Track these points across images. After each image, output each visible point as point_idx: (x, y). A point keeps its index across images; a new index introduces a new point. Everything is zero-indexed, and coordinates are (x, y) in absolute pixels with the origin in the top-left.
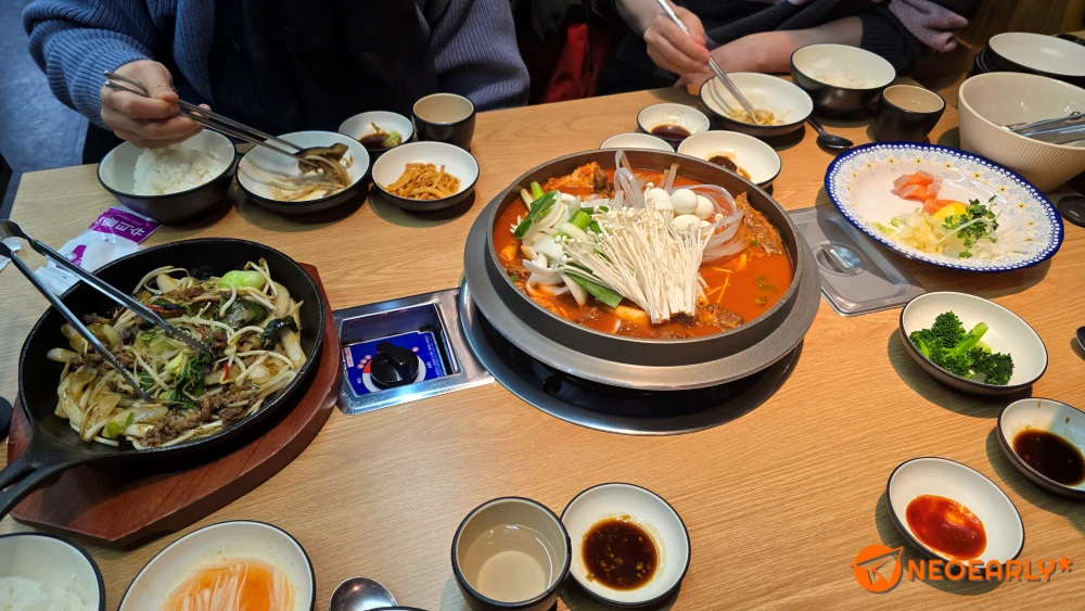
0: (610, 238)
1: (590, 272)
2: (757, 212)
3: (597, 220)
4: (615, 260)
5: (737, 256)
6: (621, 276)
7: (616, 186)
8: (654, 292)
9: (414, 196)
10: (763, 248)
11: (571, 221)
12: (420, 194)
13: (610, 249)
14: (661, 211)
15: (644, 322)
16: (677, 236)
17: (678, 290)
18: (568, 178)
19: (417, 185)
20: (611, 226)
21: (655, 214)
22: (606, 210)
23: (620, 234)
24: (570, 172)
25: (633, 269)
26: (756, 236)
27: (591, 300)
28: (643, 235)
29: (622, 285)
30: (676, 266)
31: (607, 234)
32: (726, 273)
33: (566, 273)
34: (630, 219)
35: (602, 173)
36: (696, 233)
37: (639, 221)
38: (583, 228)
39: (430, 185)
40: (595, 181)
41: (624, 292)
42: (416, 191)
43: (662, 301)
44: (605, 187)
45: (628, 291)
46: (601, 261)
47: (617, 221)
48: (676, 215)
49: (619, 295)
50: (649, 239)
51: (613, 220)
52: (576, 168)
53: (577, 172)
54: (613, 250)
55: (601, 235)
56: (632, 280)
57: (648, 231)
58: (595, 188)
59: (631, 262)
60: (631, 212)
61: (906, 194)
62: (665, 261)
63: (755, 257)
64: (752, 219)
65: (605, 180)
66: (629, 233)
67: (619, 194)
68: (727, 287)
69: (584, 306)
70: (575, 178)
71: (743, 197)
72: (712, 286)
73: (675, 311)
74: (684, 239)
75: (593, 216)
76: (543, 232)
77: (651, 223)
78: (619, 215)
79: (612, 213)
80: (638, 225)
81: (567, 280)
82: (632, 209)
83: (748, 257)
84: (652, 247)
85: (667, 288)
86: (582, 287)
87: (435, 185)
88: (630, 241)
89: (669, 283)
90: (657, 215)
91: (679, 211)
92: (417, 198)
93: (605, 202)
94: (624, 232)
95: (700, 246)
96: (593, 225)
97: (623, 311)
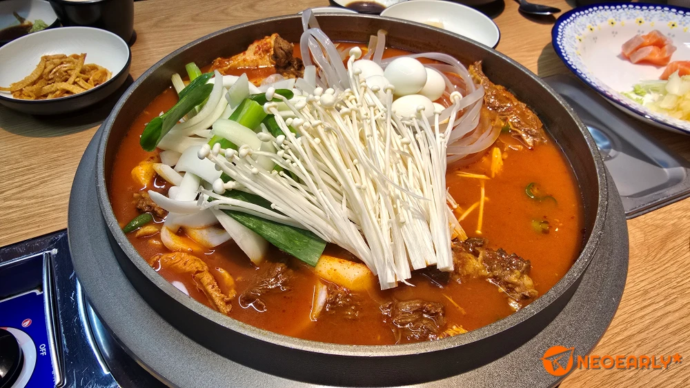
0: (297, 143)
1: (266, 204)
2: (499, 87)
3: (274, 111)
4: (308, 179)
5: (488, 152)
6: (320, 206)
7: (305, 60)
8: (381, 231)
9: (46, 96)
10: (520, 137)
11: (234, 117)
12: (53, 92)
13: (298, 162)
14: (375, 92)
15: (366, 285)
16: (405, 130)
17: (420, 225)
18: (240, 57)
19: (50, 81)
20: (297, 121)
21: (367, 95)
22: (288, 94)
23: (314, 134)
24: (243, 48)
25: (340, 192)
26: (505, 120)
27: (272, 252)
28: (352, 133)
29: (324, 224)
30: (411, 182)
31: (291, 136)
32: (478, 180)
33: (224, 211)
34: (329, 108)
35: (285, 45)
36: (431, 121)
37: (344, 109)
38: (255, 128)
39: (66, 80)
40: (275, 56)
41: (329, 233)
42: (47, 88)
43: (395, 247)
44: (290, 64)
45: (335, 233)
46: (285, 183)
47: (307, 111)
48: (396, 97)
49: (320, 240)
50: (362, 139)
51: (300, 110)
52: (252, 43)
53: (252, 48)
54: (303, 162)
55: (280, 138)
56: (340, 211)
57: (360, 126)
58: (277, 67)
59: (336, 180)
60: (329, 96)
61: (637, 60)
62: (393, 174)
63: (511, 152)
64: (496, 97)
65: (289, 54)
66: (328, 130)
67: (309, 71)
68: (486, 204)
69: (262, 263)
70: (250, 55)
71: (476, 68)
72: (464, 204)
73: (419, 265)
74: (415, 133)
75: (266, 105)
76: (195, 136)
77: (363, 111)
78: (310, 102)
79: (299, 100)
80: (343, 116)
81: (226, 221)
82: (330, 91)
83: (502, 152)
84: (369, 152)
85: (401, 224)
86: (256, 232)
87: (71, 80)
88: (332, 143)
89: (404, 215)
90: (370, 98)
91: (400, 92)
92: (49, 98)
93: (288, 83)
94: (321, 130)
95: (440, 143)
96: (268, 122)
97: (329, 267)
